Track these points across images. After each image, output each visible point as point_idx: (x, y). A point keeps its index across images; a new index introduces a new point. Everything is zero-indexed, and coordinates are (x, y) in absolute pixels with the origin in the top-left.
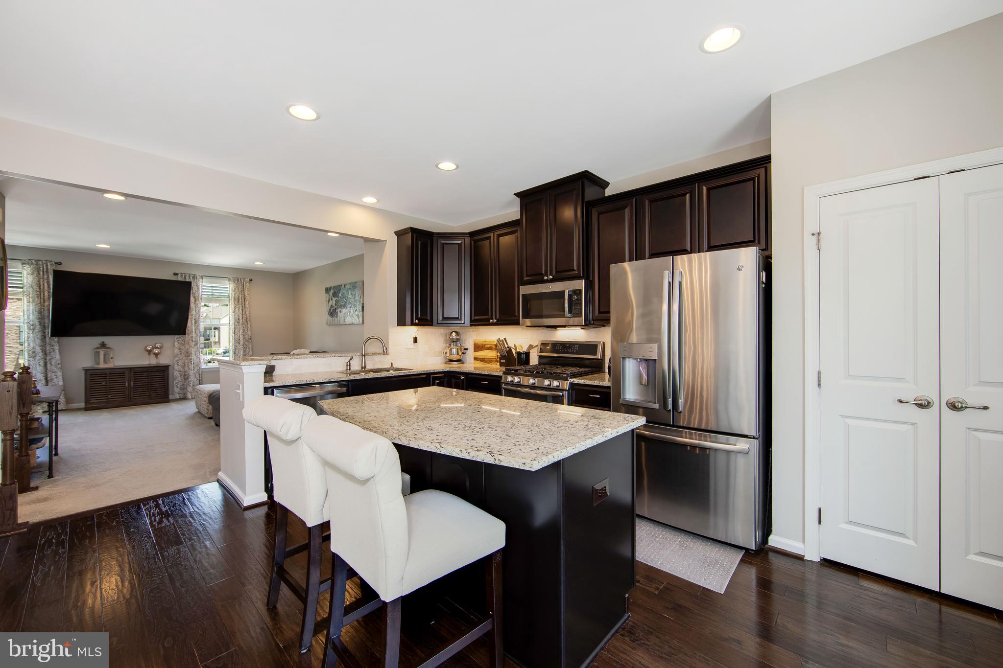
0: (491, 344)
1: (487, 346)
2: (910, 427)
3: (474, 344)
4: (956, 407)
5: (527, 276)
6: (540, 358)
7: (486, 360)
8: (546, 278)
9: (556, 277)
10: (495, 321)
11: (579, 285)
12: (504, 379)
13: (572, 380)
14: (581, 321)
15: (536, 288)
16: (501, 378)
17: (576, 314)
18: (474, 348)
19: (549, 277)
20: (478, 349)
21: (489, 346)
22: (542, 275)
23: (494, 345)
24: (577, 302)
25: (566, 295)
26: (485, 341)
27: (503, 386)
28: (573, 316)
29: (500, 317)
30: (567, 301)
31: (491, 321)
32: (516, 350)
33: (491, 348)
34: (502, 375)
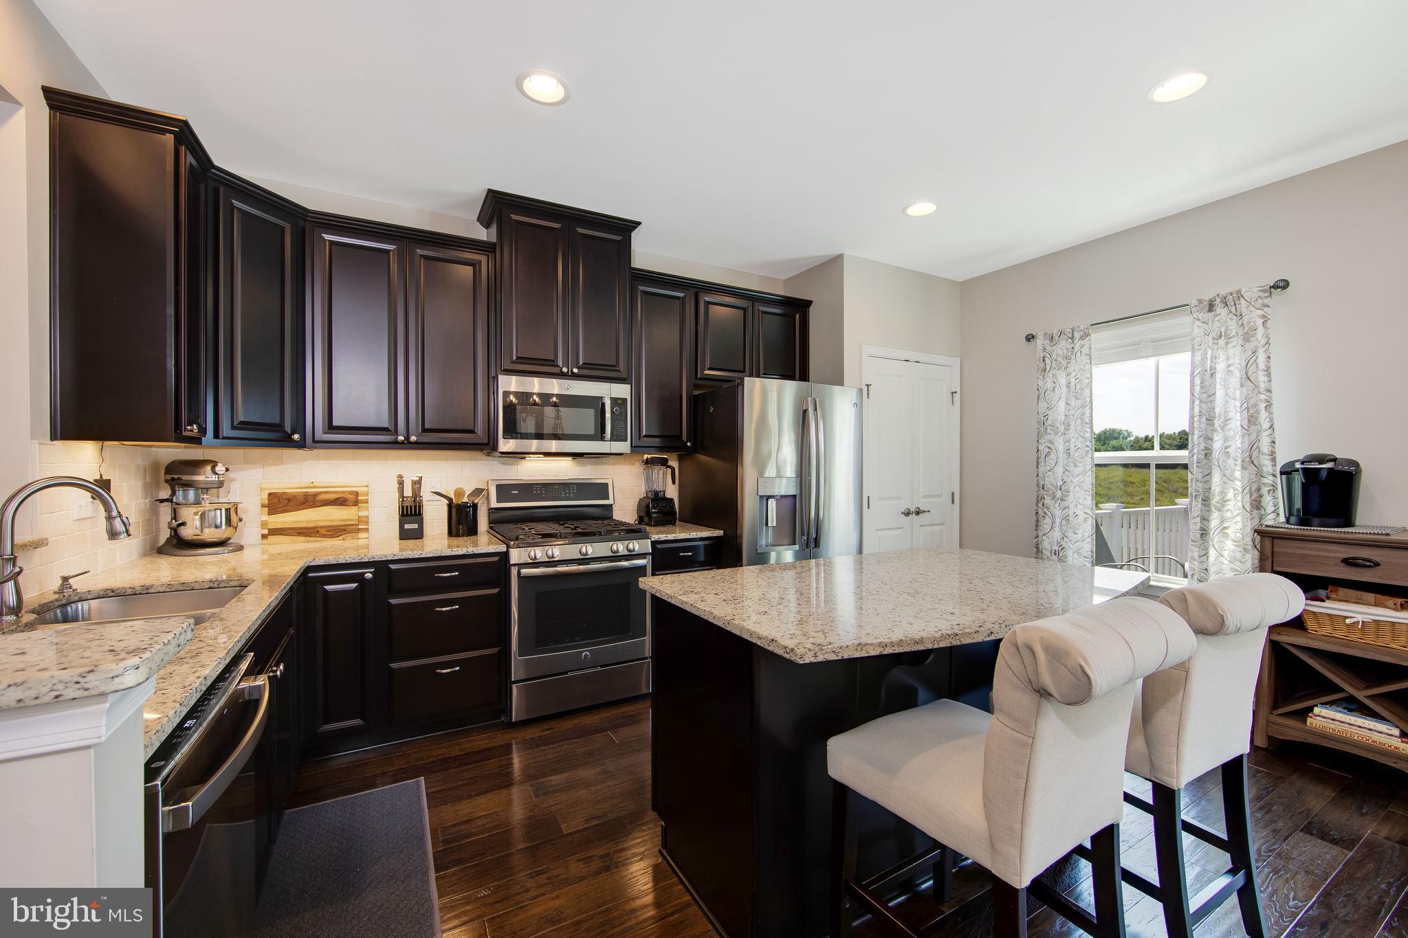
0: (342, 492)
1: (323, 497)
2: (901, 530)
3: (270, 494)
4: (918, 513)
5: (518, 358)
6: (492, 511)
7: (323, 531)
8: (565, 370)
9: (586, 372)
10: (413, 438)
11: (622, 391)
12: (516, 556)
13: (655, 537)
14: (623, 447)
15: (541, 384)
16: (505, 556)
17: (618, 437)
18: (263, 506)
19: (572, 371)
20: (286, 506)
21: (333, 497)
22: (552, 363)
23: (350, 493)
24: (619, 418)
25: (603, 405)
26: (311, 485)
27: (514, 571)
28: (612, 439)
29: (425, 430)
30: (608, 415)
31: (401, 438)
32: (450, 500)
33: (340, 502)
34: (505, 550)
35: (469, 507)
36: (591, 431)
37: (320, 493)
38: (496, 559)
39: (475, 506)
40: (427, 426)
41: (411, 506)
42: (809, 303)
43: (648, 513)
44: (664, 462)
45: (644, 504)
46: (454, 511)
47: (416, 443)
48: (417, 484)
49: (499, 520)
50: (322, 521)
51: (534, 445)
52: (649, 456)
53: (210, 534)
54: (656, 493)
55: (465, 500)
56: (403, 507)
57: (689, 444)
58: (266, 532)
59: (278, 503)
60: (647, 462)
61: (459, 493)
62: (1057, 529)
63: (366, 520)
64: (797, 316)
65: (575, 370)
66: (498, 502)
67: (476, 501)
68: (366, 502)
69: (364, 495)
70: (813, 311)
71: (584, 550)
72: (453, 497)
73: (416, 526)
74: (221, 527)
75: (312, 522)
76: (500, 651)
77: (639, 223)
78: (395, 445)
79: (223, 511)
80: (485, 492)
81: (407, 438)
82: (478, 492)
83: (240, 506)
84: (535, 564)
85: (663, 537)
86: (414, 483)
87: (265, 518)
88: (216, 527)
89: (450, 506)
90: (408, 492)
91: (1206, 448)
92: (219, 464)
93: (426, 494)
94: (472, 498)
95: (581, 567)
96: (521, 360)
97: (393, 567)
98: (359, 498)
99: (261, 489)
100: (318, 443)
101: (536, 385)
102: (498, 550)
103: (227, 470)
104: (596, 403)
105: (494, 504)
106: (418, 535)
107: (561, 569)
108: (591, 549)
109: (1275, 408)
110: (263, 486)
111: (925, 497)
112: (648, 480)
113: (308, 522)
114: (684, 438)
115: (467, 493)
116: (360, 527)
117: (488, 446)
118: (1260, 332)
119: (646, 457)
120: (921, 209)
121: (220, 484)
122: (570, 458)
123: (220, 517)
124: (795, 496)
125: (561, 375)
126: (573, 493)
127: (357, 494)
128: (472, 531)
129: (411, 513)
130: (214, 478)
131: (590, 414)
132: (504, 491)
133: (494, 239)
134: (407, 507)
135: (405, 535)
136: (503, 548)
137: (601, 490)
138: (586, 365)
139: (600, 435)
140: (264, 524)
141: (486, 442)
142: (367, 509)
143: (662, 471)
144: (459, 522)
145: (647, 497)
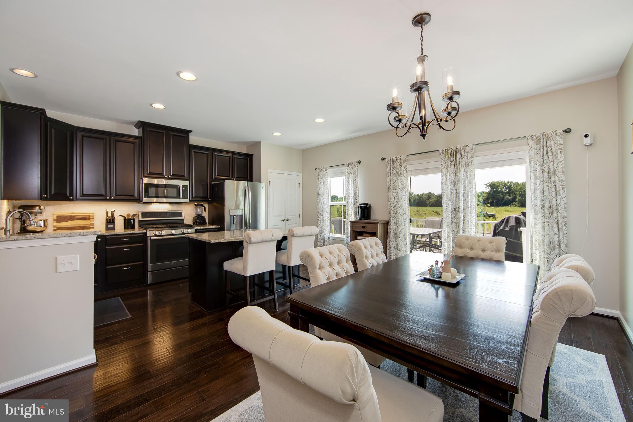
0: (84, 215)
2: (282, 226)
3: (57, 216)
4: (287, 220)
5: (149, 172)
6: (140, 222)
7: (77, 228)
8: (166, 177)
9: (173, 177)
10: (112, 198)
11: (187, 183)
12: (149, 234)
13: (197, 228)
14: (187, 200)
15: (157, 181)
16: (145, 234)
17: (185, 197)
18: (54, 220)
19: (168, 177)
20: (63, 220)
21: (81, 217)
22: (162, 174)
23: (87, 215)
24: (185, 191)
25: (180, 187)
26: (73, 213)
27: (148, 238)
28: (183, 198)
29: (116, 195)
30: (181, 190)
31: (108, 198)
32: (125, 217)
33: (84, 218)
34: (145, 232)
35: (132, 220)
36: (175, 196)
37: (76, 216)
38: (142, 235)
39: (134, 220)
40: (117, 194)
41: (111, 220)
42: (252, 155)
43: (196, 221)
44: (202, 205)
45: (195, 218)
46: (126, 221)
47: (113, 199)
48: (113, 213)
49: (142, 224)
50: (77, 225)
51: (155, 200)
52: (196, 203)
53: (38, 229)
54: (199, 215)
55: (130, 218)
56: (108, 220)
57: (210, 199)
58: (55, 228)
59: (60, 219)
60: (196, 205)
61: (128, 215)
62: (321, 224)
63: (93, 225)
64: (248, 159)
65: (170, 177)
66: (142, 218)
67: (134, 218)
68: (93, 218)
69: (92, 216)
70: (254, 157)
71: (172, 232)
72: (126, 217)
73: (112, 226)
74: (42, 226)
75: (73, 225)
76: (143, 263)
77: (192, 131)
78: (106, 200)
79: (43, 221)
80: (137, 215)
81: (110, 198)
82: (135, 215)
83: (48, 220)
84: (156, 236)
85: (199, 228)
86: (112, 212)
87: (55, 224)
88: (40, 227)
89: (125, 220)
90: (110, 215)
91: (348, 201)
92: (42, 206)
93: (116, 216)
94: (132, 217)
95: (172, 237)
96: (150, 173)
97: (107, 237)
98: (91, 217)
99: (53, 214)
100: (77, 200)
101: (155, 181)
102: (143, 232)
103: (44, 208)
104: (177, 187)
105: (141, 219)
106: (113, 229)
107: (165, 237)
108: (174, 232)
109: (359, 191)
110: (54, 213)
111: (290, 215)
112: (196, 210)
113: (71, 225)
114: (208, 197)
115: (131, 215)
116: (91, 227)
117: (139, 200)
118: (357, 173)
119: (195, 203)
120: (277, 134)
121: (41, 213)
122: (169, 204)
123: (42, 223)
124: (242, 215)
125: (165, 178)
126: (169, 215)
127: (90, 216)
128: (133, 227)
129: (110, 221)
130: (40, 211)
131: (175, 190)
132: (144, 215)
133: (141, 135)
134: (109, 220)
135: (108, 229)
136: (145, 231)
137: (180, 214)
138: (173, 175)
139: (178, 196)
140: (55, 226)
141: (138, 199)
142: (93, 221)
143: (201, 208)
144: (128, 226)
145: (196, 216)
